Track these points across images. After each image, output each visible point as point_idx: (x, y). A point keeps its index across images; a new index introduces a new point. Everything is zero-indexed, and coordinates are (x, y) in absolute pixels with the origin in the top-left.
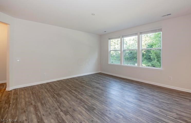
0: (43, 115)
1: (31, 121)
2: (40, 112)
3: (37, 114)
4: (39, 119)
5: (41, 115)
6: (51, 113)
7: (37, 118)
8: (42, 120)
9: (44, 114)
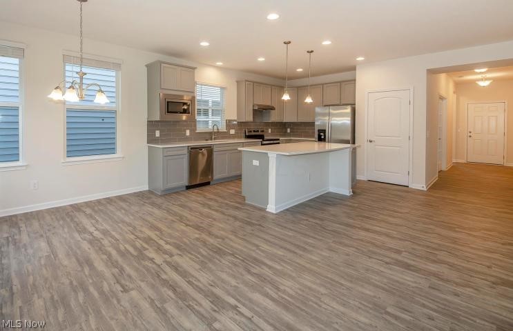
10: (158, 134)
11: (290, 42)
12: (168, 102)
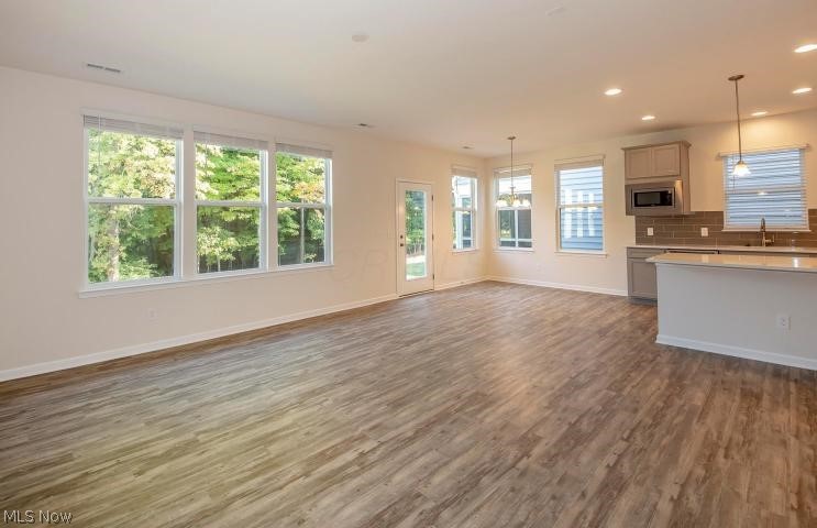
0: (583, 495)
1: (637, 514)
2: (577, 518)
3: (594, 519)
4: (611, 495)
5: (590, 502)
6: (555, 481)
7: (611, 507)
8: (607, 486)
9: (579, 494)
10: (650, 232)
11: (742, 77)
12: (636, 194)
